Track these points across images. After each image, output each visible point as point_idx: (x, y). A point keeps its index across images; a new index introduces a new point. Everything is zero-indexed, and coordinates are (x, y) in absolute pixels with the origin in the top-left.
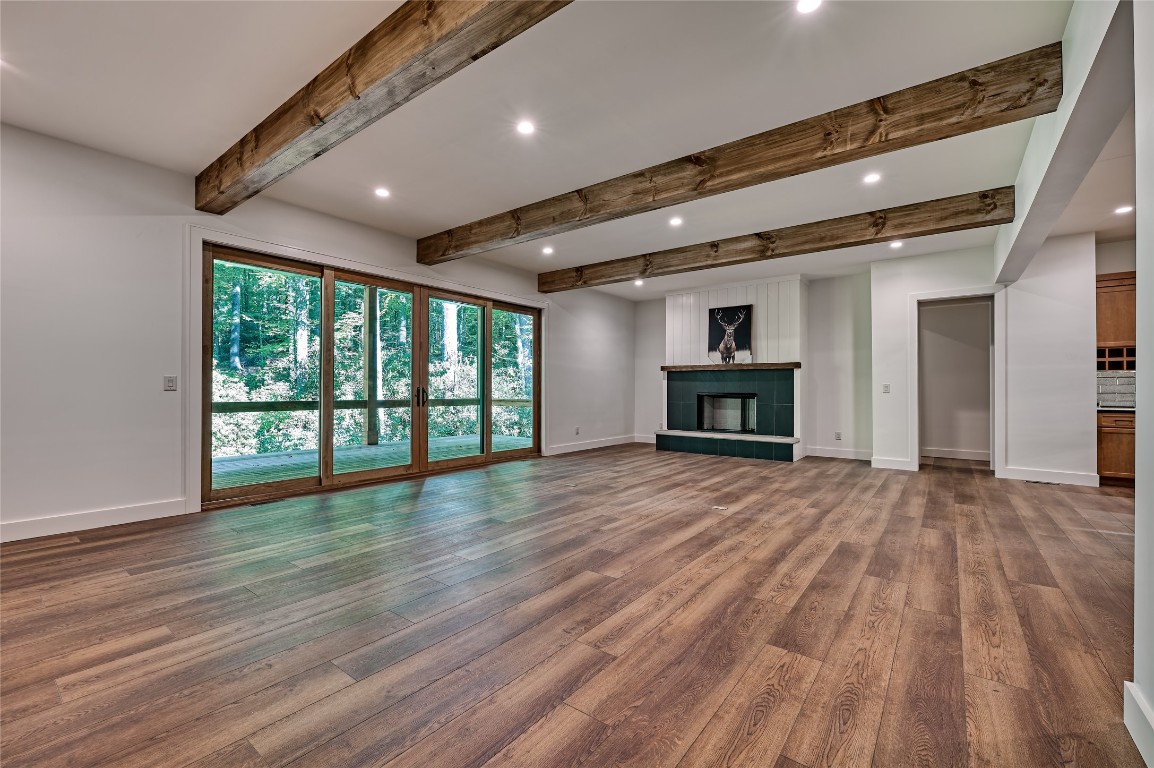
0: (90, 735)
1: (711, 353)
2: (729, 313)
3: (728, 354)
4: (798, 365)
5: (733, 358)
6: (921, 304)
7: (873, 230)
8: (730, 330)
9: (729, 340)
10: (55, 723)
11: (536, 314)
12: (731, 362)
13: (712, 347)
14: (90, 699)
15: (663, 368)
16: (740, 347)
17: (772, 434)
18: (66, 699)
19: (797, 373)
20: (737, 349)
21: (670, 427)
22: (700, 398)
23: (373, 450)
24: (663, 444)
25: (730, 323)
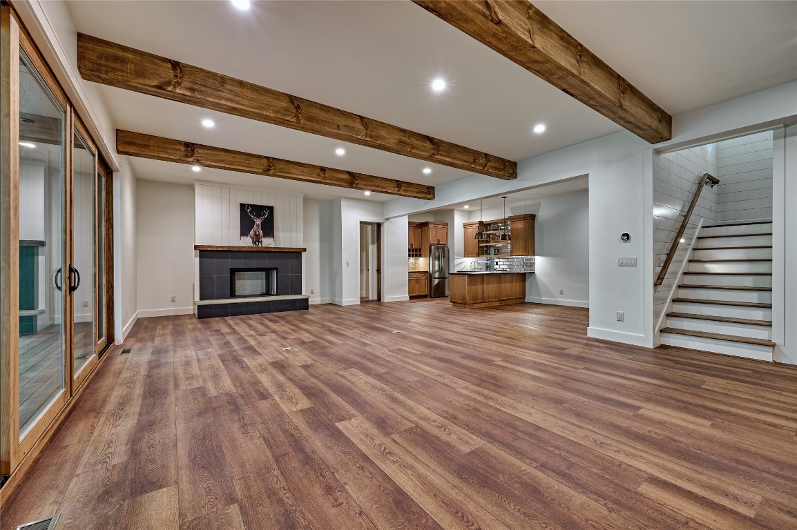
0: (764, 471)
1: (242, 238)
2: (258, 210)
3: (257, 239)
4: (305, 250)
5: (261, 242)
6: (361, 222)
8: (258, 222)
9: (257, 229)
10: (776, 490)
12: (260, 245)
13: (244, 232)
14: (746, 487)
15: (195, 247)
17: (288, 294)
18: (759, 498)
19: (304, 255)
20: (264, 237)
21: (203, 298)
25: (258, 217)
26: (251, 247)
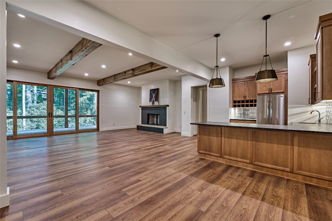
3: (153, 103)
4: (168, 106)
7: (151, 68)
8: (154, 95)
9: (154, 99)
11: (98, 92)
12: (154, 105)
13: (150, 101)
15: (140, 107)
16: (156, 101)
17: (162, 126)
19: (167, 108)
21: (142, 123)
22: (148, 115)
23: (66, 129)
24: (139, 128)
25: (154, 94)
26: (152, 106)
